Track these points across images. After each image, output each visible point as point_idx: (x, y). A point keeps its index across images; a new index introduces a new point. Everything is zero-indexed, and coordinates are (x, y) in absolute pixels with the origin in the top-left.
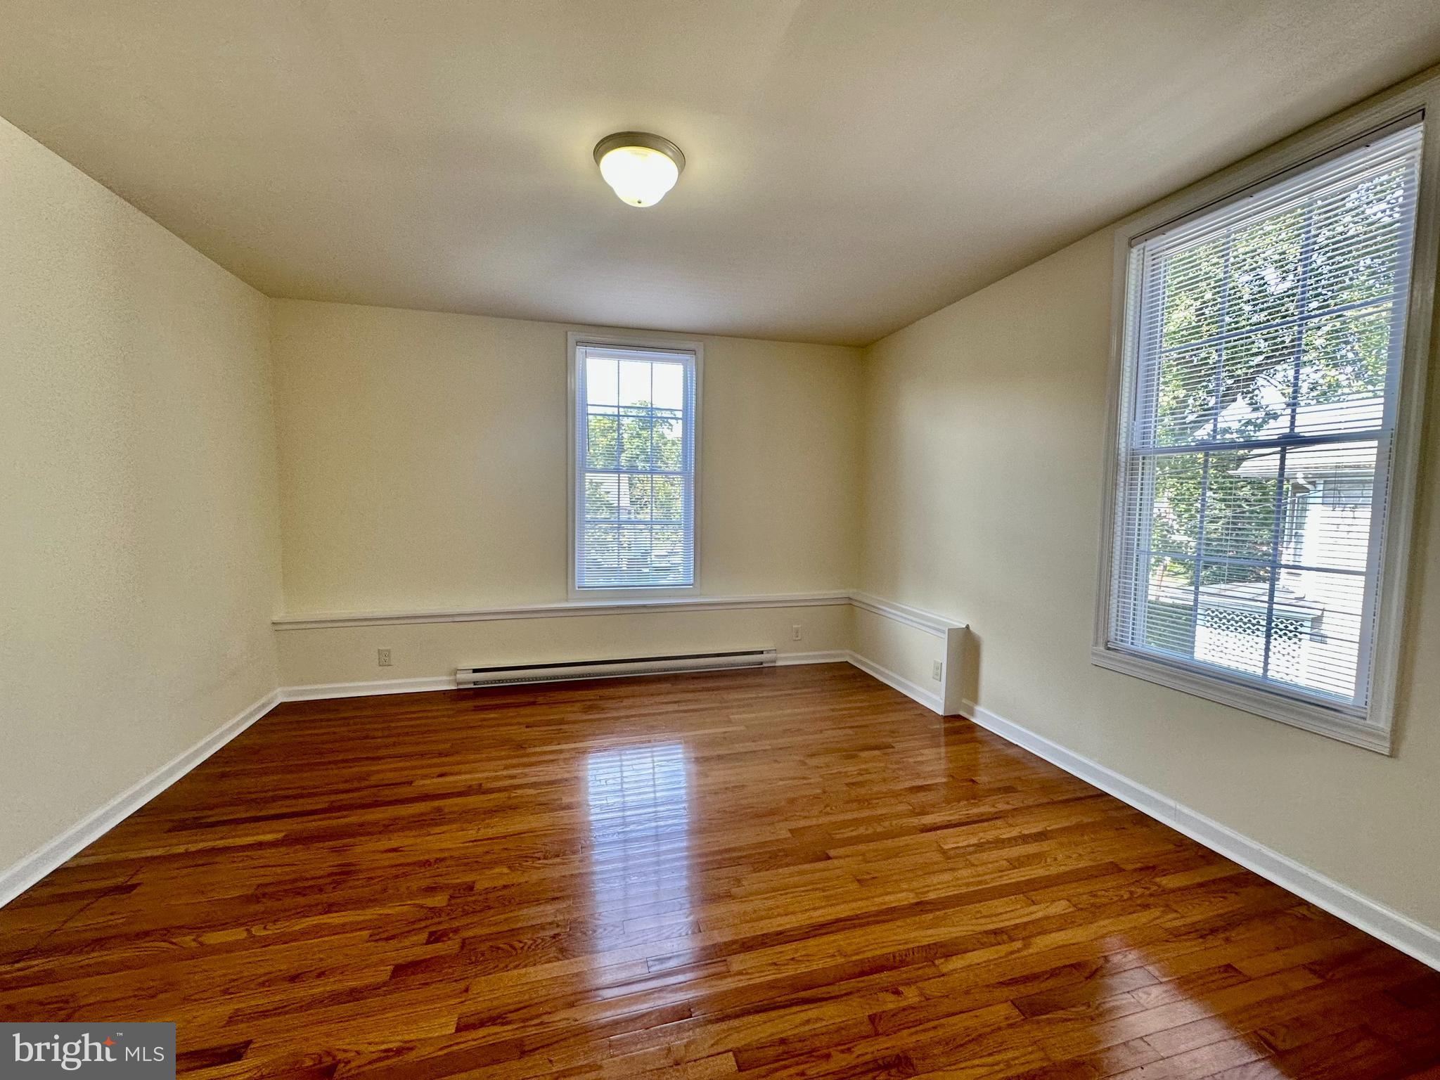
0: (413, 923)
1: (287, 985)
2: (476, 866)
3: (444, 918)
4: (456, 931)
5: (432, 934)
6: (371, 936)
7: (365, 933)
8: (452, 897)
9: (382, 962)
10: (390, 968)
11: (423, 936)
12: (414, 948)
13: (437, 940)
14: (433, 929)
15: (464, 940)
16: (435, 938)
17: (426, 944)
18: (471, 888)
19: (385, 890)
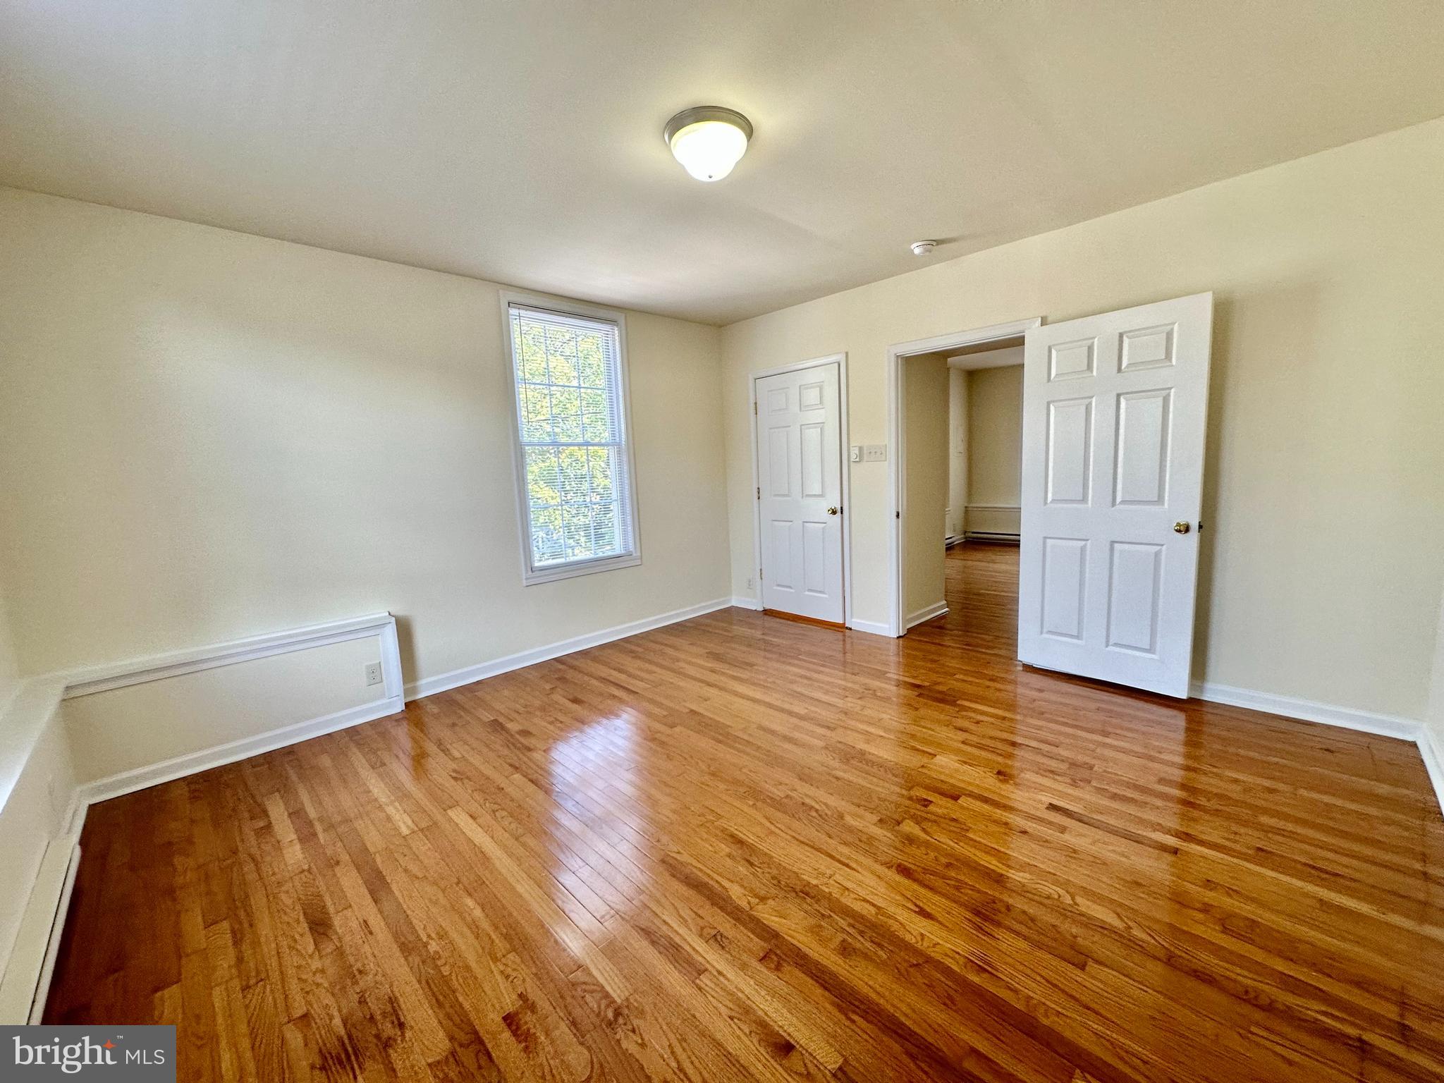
0: (935, 822)
1: (1028, 830)
2: (864, 838)
3: (913, 811)
4: (910, 798)
5: (926, 806)
6: (968, 830)
7: (971, 835)
8: (899, 823)
9: (962, 807)
10: (959, 801)
11: (931, 808)
12: (941, 806)
13: (925, 800)
14: (923, 808)
15: (909, 790)
16: (926, 803)
17: (931, 802)
18: (881, 821)
19: (949, 865)
